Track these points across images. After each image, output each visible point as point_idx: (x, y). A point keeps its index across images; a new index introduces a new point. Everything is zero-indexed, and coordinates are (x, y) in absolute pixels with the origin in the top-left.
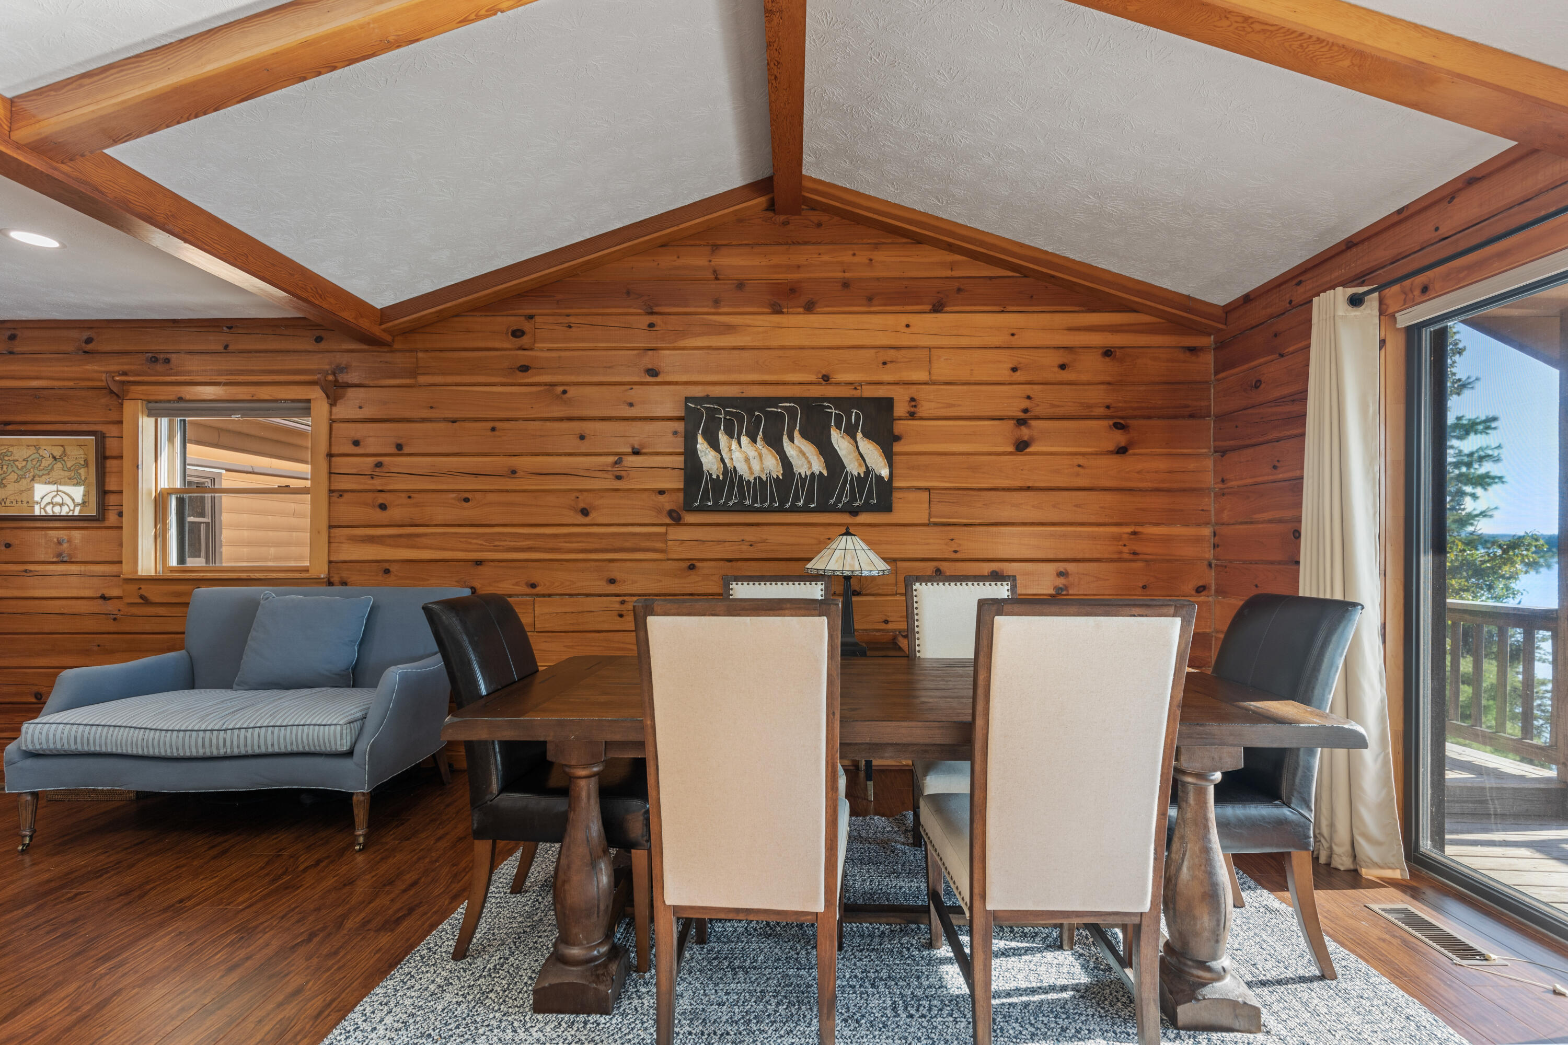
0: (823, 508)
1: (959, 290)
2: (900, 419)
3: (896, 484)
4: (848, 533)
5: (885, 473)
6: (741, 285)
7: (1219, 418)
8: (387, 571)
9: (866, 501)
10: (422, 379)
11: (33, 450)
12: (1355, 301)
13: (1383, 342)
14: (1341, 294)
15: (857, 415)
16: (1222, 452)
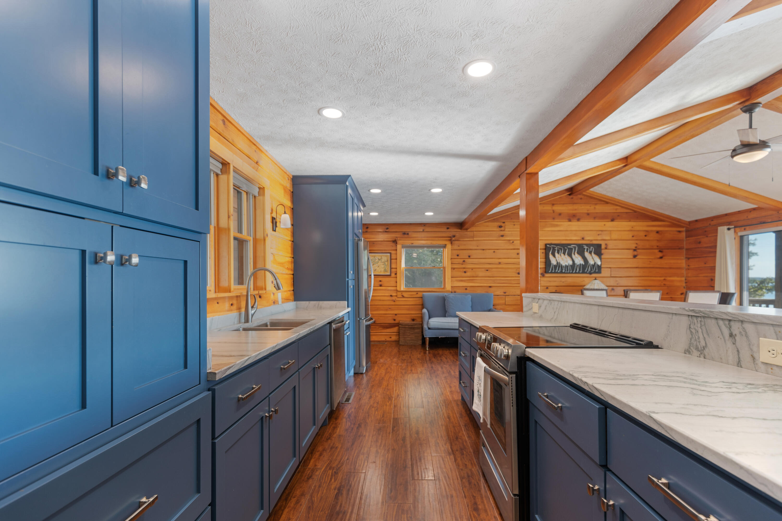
0: (583, 272)
1: (618, 216)
2: (603, 249)
3: (602, 266)
4: (596, 279)
5: (599, 263)
6: (560, 214)
7: (687, 249)
8: (466, 289)
9: (595, 271)
10: (475, 239)
11: (373, 257)
12: (729, 229)
13: (735, 238)
14: (726, 227)
15: (592, 249)
16: (688, 258)
